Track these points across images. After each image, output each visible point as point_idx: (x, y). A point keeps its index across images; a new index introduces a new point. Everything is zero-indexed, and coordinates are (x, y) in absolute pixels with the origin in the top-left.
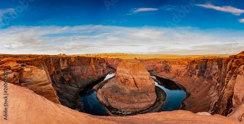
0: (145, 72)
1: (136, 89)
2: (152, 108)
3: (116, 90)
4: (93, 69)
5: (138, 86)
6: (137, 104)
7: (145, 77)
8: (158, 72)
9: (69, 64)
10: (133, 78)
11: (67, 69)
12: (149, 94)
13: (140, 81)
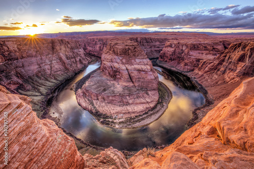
0: (144, 60)
1: (131, 84)
2: (151, 112)
3: (103, 88)
5: (134, 80)
6: (132, 106)
7: (144, 67)
8: (165, 60)
9: (4, 56)
10: (127, 69)
11: (5, 67)
12: (149, 92)
13: (136, 74)
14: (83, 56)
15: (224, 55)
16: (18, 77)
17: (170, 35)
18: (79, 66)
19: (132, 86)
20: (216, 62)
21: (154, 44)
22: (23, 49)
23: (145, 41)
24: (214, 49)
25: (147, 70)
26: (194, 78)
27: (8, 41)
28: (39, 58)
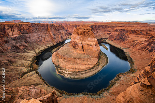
0: (93, 39)
1: (83, 52)
3: (66, 53)
4: (51, 35)
5: (84, 50)
6: (79, 65)
7: (92, 43)
8: (112, 40)
9: (21, 32)
10: (82, 44)
11: (20, 37)
12: (92, 58)
13: (86, 47)
14: (64, 34)
15: (153, 38)
16: (26, 42)
17: (120, 23)
18: (60, 40)
19: (83, 54)
20: (146, 44)
21: (107, 29)
22: (31, 28)
23: (101, 27)
24: (148, 34)
25: (93, 45)
26: (128, 53)
27: (24, 24)
28: (39, 33)
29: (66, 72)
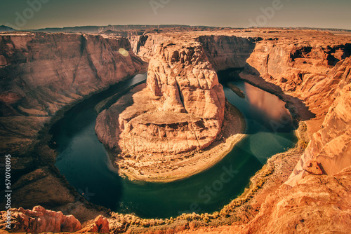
1: (181, 107)
2: (199, 155)
4: (91, 65)
5: (185, 102)
6: (171, 143)
7: (202, 82)
9: (7, 57)
10: (177, 84)
11: (5, 73)
16: (22, 87)
18: (119, 75)
19: (181, 111)
20: (329, 80)
22: (35, 47)
25: (206, 86)
27: (15, 36)
28: (58, 61)
29: (137, 164)
